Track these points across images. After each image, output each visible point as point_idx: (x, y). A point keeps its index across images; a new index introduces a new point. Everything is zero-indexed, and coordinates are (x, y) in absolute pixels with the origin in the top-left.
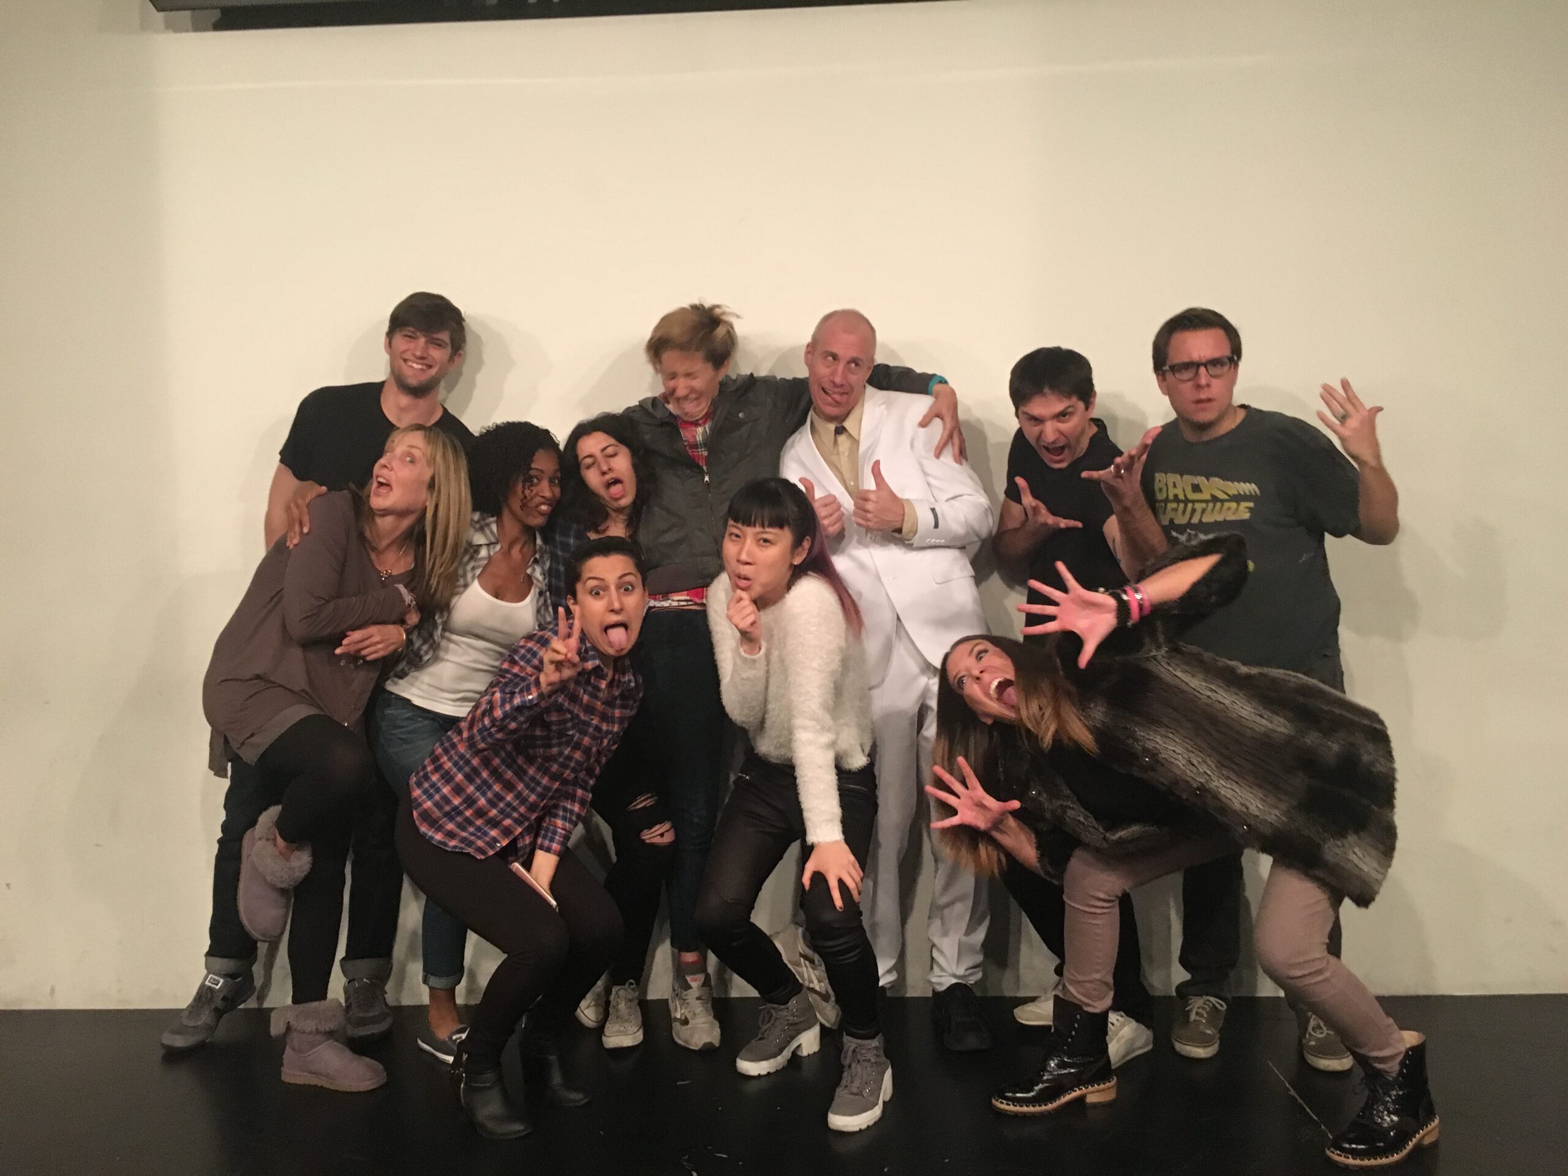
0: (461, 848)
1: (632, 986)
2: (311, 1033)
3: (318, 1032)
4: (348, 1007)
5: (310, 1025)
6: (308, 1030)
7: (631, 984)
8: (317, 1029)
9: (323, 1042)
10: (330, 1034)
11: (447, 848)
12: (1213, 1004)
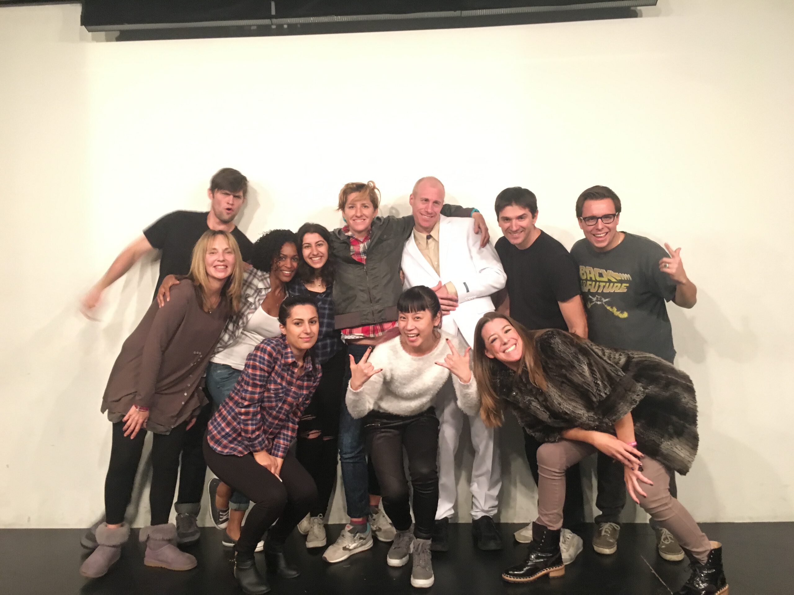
0: (231, 453)
2: (159, 540)
3: (163, 540)
4: (178, 528)
6: (158, 538)
8: (162, 538)
9: (165, 545)
12: (613, 526)
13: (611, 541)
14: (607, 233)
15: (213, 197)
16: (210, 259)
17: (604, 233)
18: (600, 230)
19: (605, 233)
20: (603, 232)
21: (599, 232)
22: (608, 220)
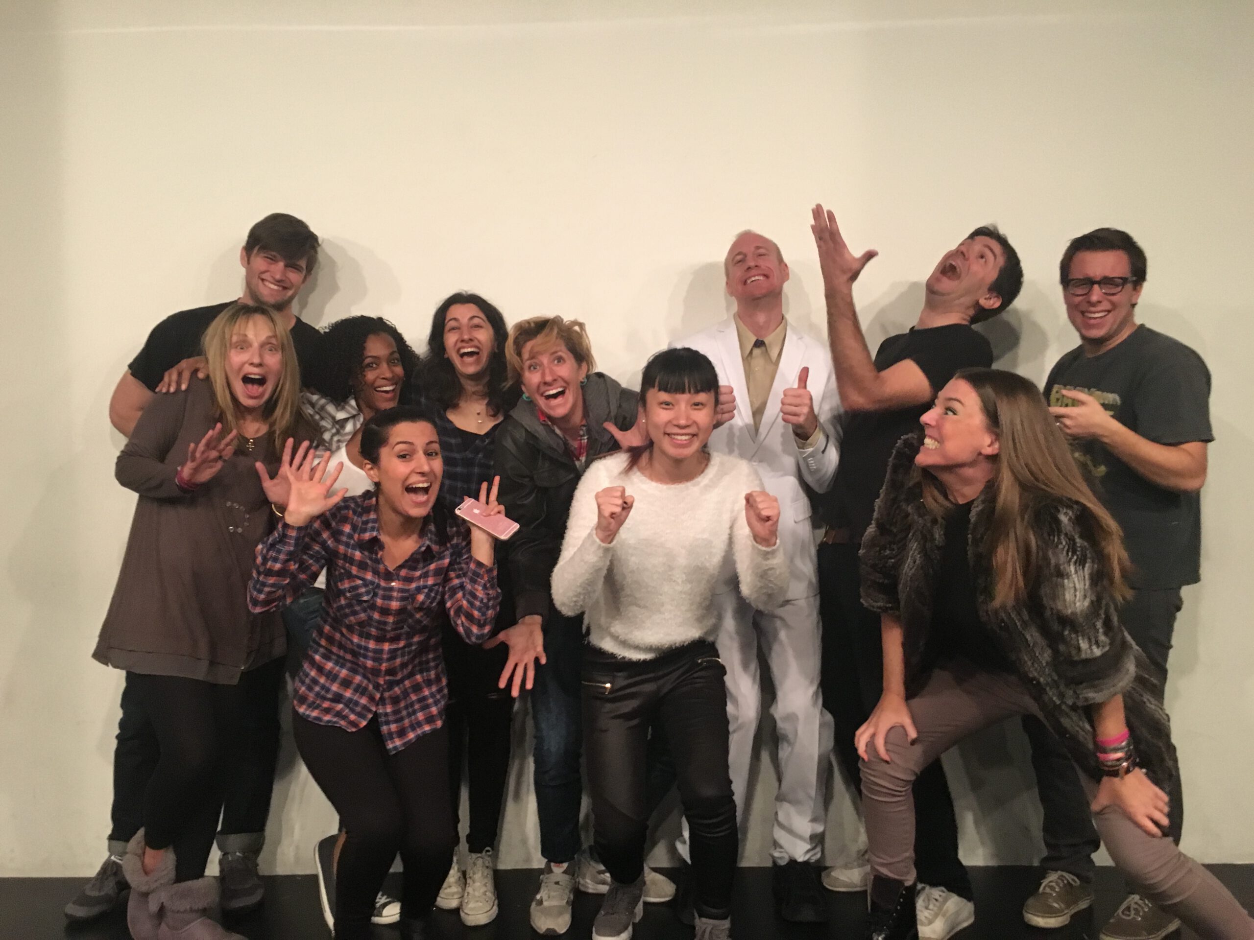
0: (335, 722)
1: (488, 853)
2: (184, 911)
3: (192, 910)
5: (185, 905)
6: (182, 909)
7: (488, 851)
8: (190, 907)
9: (195, 919)
10: (204, 912)
11: (321, 723)
12: (1068, 881)
13: (1056, 905)
14: (1109, 311)
15: (249, 262)
16: (237, 358)
17: (1102, 311)
18: (1093, 305)
19: (1105, 311)
20: (1099, 308)
21: (1093, 309)
22: (1111, 288)
